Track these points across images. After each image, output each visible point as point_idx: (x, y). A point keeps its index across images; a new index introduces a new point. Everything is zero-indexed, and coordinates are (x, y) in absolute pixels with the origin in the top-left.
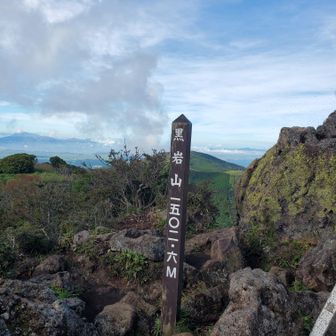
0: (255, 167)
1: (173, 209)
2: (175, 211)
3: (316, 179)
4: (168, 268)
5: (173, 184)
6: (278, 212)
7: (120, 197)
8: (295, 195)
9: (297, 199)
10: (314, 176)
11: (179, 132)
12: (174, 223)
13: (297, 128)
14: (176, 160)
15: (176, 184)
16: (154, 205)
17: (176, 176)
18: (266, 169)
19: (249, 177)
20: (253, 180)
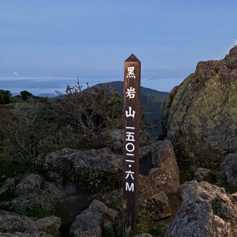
0: (176, 92)
1: (129, 136)
2: (131, 138)
3: (229, 100)
4: (127, 184)
5: (127, 116)
6: (199, 127)
7: (77, 122)
8: (213, 113)
9: (214, 116)
10: (228, 98)
11: (131, 70)
12: (130, 147)
13: (212, 61)
14: (129, 95)
15: (130, 115)
16: (104, 126)
17: (130, 108)
18: (186, 94)
19: (172, 100)
20: (175, 102)
